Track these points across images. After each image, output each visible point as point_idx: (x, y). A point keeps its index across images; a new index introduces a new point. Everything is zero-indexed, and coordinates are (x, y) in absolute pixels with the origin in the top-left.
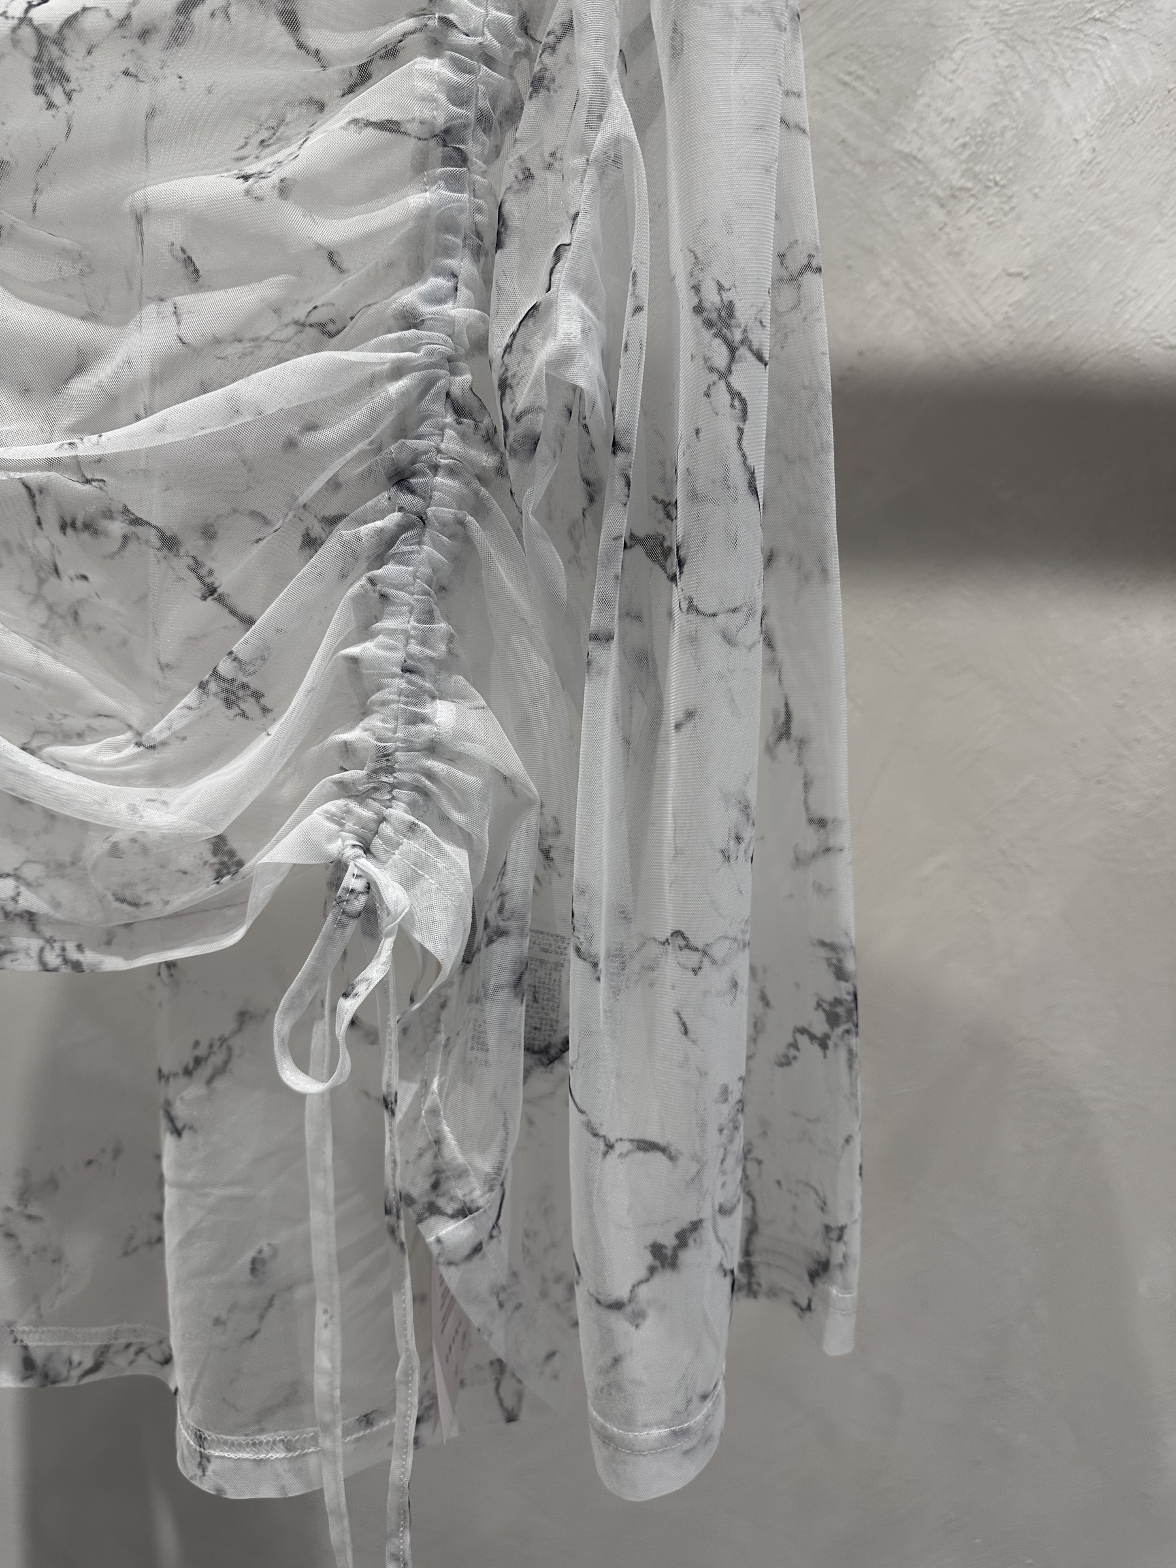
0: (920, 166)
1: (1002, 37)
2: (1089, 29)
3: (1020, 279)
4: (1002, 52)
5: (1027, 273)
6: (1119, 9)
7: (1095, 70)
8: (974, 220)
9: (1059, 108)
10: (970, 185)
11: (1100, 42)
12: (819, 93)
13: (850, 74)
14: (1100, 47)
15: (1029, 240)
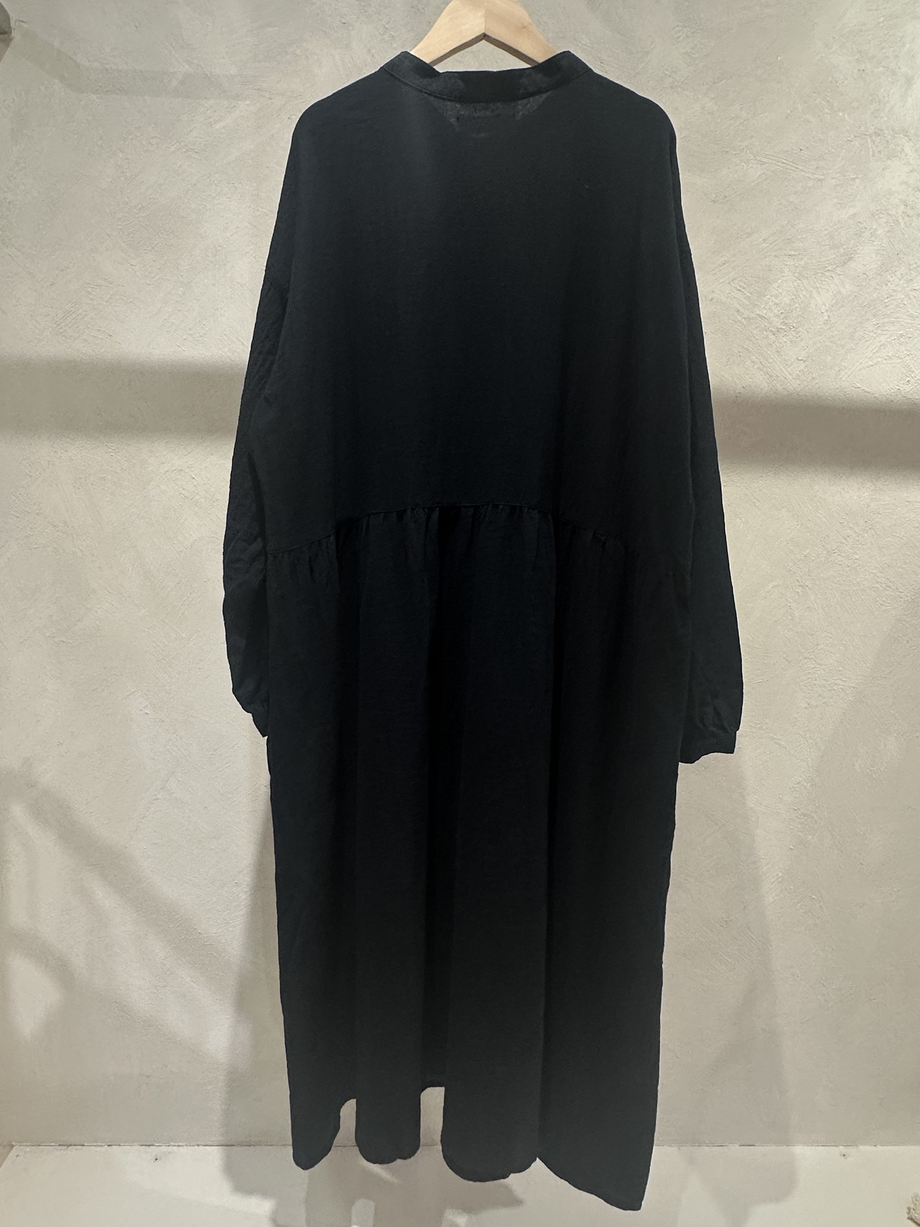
0: (766, 320)
1: (796, 275)
2: (825, 273)
3: (802, 361)
4: (795, 280)
5: (805, 359)
6: (837, 267)
7: (828, 288)
8: (785, 340)
9: (816, 301)
10: (784, 327)
11: (831, 278)
12: (730, 293)
13: (741, 286)
14: (831, 280)
15: (805, 347)
